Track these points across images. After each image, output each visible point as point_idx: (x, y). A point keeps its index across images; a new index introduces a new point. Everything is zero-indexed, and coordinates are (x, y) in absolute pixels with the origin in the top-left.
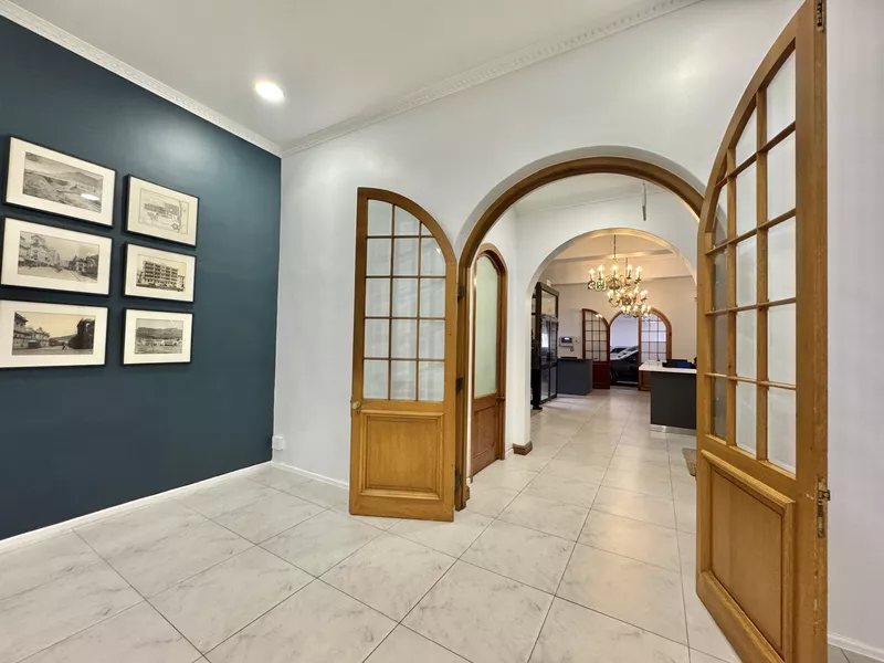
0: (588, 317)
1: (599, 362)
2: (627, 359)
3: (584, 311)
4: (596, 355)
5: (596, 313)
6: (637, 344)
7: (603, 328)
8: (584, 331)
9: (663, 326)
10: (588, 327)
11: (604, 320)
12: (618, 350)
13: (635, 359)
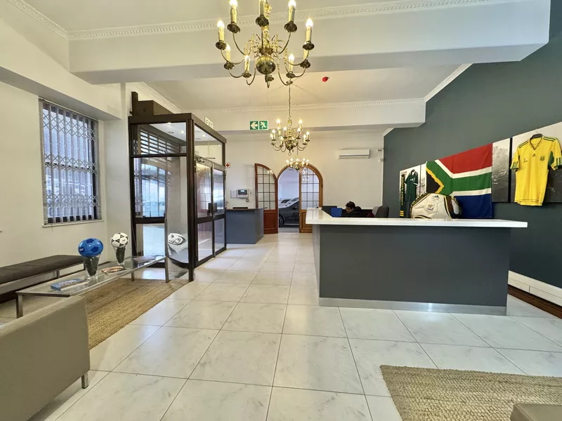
0: (260, 171)
1: (270, 210)
2: (290, 207)
3: (256, 165)
4: (267, 205)
5: (268, 169)
6: (298, 196)
7: (272, 181)
8: (256, 183)
9: (317, 180)
10: (260, 180)
11: (274, 176)
12: (285, 201)
13: (296, 207)
